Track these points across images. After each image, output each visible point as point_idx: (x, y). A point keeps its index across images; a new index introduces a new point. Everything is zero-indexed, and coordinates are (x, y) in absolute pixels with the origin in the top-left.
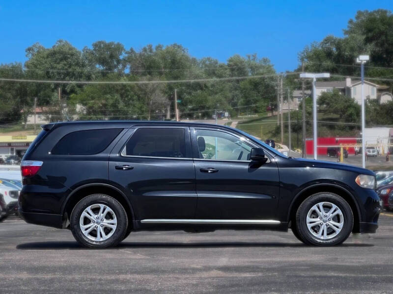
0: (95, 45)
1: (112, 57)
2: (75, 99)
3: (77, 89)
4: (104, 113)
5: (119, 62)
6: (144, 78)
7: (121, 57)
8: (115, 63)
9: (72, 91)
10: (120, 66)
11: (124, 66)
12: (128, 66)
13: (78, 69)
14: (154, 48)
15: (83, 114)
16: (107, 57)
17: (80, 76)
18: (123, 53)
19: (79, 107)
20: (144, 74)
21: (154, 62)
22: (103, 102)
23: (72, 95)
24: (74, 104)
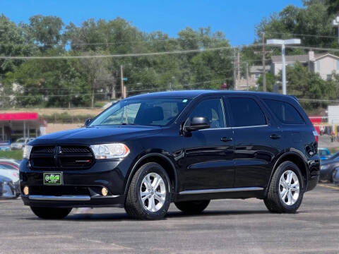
0: (32, 20)
1: (50, 32)
2: (11, 77)
3: (14, 67)
4: (43, 92)
5: (58, 37)
6: (87, 53)
7: (61, 33)
8: (55, 39)
9: (8, 69)
10: (60, 43)
11: (65, 42)
12: (69, 42)
13: (16, 46)
14: (95, 22)
15: (20, 94)
16: (46, 32)
17: (17, 53)
18: (63, 27)
19: (15, 87)
20: (86, 50)
21: (97, 36)
22: (42, 80)
23: (8, 74)
24: (10, 84)
